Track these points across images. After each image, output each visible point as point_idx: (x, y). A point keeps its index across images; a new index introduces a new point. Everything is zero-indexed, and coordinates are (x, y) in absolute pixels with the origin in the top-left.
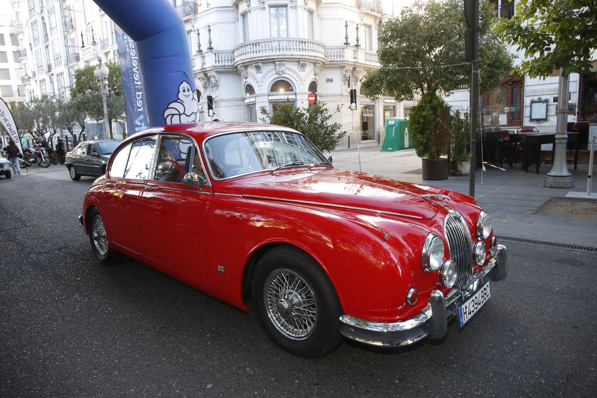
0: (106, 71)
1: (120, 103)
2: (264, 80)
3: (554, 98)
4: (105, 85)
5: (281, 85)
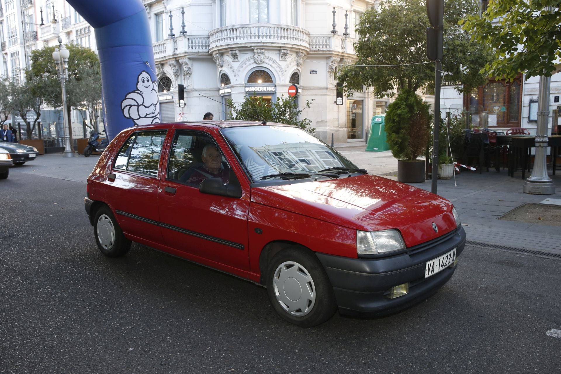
0: (67, 53)
1: (80, 89)
2: (241, 69)
3: (555, 97)
4: (64, 69)
5: (260, 75)
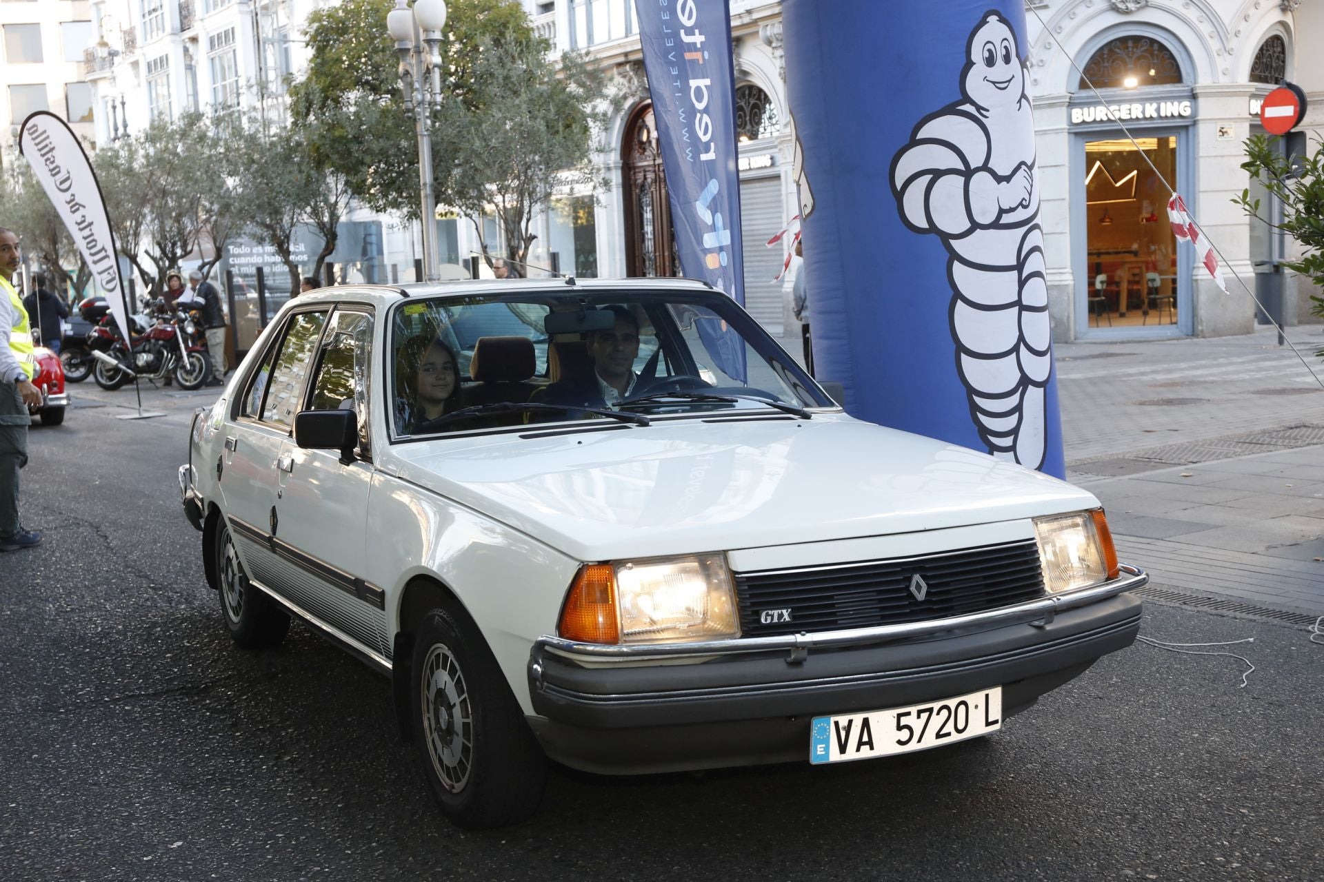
2: (1055, 38)
4: (428, 71)
5: (1130, 57)
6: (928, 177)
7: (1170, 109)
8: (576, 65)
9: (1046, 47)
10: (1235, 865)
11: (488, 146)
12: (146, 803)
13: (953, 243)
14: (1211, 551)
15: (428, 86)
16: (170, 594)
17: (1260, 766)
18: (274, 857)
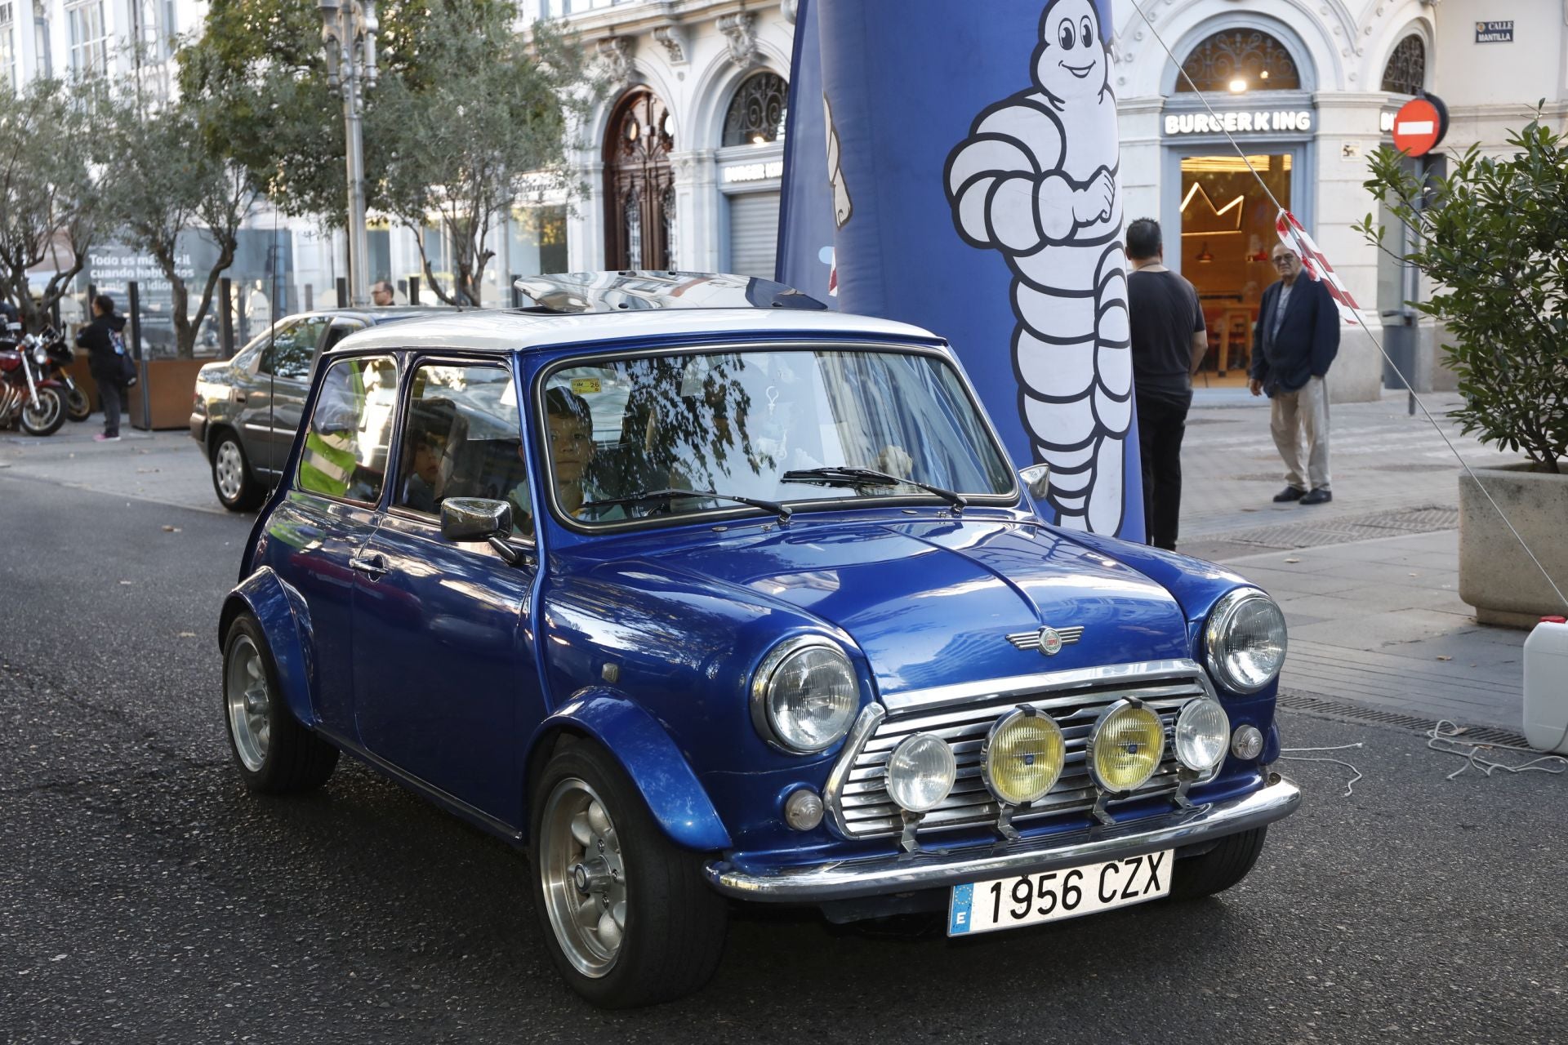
2: (1146, 29)
4: (360, 37)
5: (1238, 55)
6: (990, 180)
7: (1285, 120)
8: (549, 38)
9: (1136, 39)
10: (1328, 984)
11: (435, 136)
12: (17, 911)
13: (1018, 260)
14: (1317, 647)
15: (359, 57)
16: (30, 677)
17: (1363, 881)
18: (183, 971)
